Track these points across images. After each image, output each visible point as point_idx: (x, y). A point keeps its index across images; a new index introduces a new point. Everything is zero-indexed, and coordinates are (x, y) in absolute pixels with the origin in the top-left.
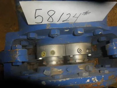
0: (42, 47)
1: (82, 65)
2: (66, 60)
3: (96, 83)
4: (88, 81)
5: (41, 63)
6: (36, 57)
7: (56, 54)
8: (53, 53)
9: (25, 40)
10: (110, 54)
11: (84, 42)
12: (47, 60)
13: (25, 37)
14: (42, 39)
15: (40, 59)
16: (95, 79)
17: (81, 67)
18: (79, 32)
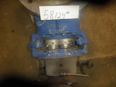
0: (48, 41)
1: (66, 49)
2: (60, 47)
3: (69, 55)
4: (66, 54)
5: (48, 48)
6: (45, 46)
7: (55, 44)
8: (53, 43)
9: (40, 38)
10: (78, 44)
11: (68, 38)
12: (50, 47)
13: (41, 37)
14: (48, 37)
15: (47, 46)
16: (69, 54)
17: (66, 50)
18: (64, 35)
